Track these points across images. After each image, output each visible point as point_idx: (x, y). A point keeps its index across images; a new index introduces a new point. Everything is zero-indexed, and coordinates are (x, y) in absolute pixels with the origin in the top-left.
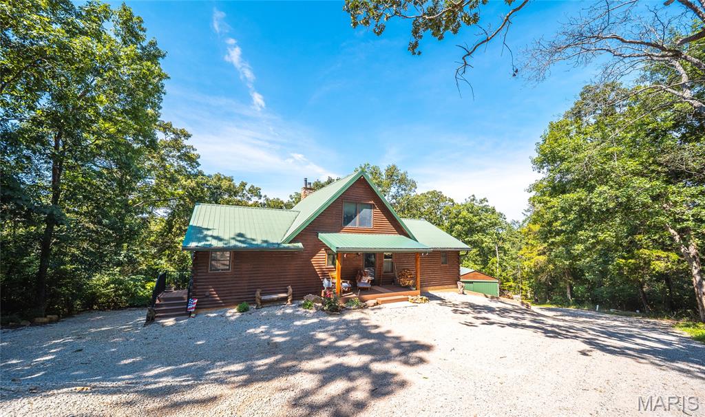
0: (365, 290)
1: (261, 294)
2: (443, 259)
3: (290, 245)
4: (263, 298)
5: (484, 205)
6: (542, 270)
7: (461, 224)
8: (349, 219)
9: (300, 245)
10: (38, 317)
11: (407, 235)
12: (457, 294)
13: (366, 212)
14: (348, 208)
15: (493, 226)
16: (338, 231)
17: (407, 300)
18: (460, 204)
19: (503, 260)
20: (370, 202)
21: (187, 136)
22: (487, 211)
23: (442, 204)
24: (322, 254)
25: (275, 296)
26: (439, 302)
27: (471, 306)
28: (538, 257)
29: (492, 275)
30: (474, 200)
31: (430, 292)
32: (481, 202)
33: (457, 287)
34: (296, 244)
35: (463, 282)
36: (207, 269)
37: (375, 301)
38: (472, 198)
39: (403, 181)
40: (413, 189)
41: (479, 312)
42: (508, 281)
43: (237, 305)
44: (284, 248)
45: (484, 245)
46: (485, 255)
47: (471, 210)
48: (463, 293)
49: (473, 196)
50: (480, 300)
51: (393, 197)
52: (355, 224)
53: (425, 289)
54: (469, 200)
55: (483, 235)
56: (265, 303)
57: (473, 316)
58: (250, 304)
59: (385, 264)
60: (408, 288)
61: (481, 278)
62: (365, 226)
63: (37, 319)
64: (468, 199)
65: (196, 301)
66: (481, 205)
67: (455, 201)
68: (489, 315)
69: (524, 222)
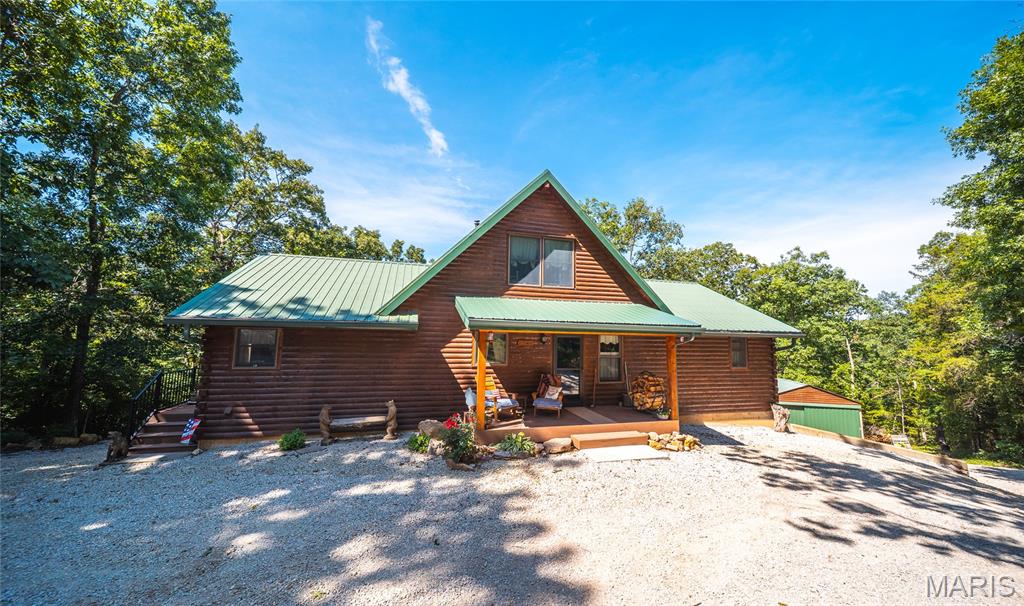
0: (548, 416)
1: (330, 414)
2: (735, 356)
3: (393, 319)
4: (335, 423)
5: (819, 265)
6: (964, 386)
7: (774, 302)
8: (522, 270)
9: (414, 318)
10: (59, 436)
11: (651, 304)
12: (772, 433)
13: (559, 257)
14: (519, 249)
15: (841, 303)
16: (499, 293)
17: (646, 441)
18: (769, 265)
19: (863, 368)
20: (568, 236)
21: (308, 170)
22: (826, 276)
23: (733, 267)
24: (466, 339)
25: (359, 421)
26: (726, 449)
27: (813, 466)
28: (954, 359)
29: (840, 394)
30: (799, 256)
31: (709, 425)
32: (815, 258)
33: (772, 417)
34: (404, 318)
35: (785, 406)
36: (229, 362)
37: (566, 441)
38: (795, 253)
39: (655, 226)
40: (676, 238)
41: (840, 486)
42: (874, 406)
43: (278, 435)
44: (378, 323)
45: (823, 339)
46: (827, 358)
47: (792, 274)
48: (787, 430)
49: (797, 249)
50: (833, 449)
51: (641, 256)
52: (536, 282)
53: (696, 418)
54: (789, 257)
55: (820, 320)
56: (336, 435)
57: (825, 496)
58: (309, 434)
59: (603, 364)
60: (650, 414)
61: (821, 399)
62: (558, 283)
63: (57, 439)
64: (786, 256)
65: (197, 424)
66: (814, 265)
67: (760, 262)
68: (871, 497)
69: (911, 292)
